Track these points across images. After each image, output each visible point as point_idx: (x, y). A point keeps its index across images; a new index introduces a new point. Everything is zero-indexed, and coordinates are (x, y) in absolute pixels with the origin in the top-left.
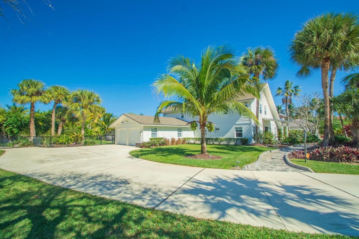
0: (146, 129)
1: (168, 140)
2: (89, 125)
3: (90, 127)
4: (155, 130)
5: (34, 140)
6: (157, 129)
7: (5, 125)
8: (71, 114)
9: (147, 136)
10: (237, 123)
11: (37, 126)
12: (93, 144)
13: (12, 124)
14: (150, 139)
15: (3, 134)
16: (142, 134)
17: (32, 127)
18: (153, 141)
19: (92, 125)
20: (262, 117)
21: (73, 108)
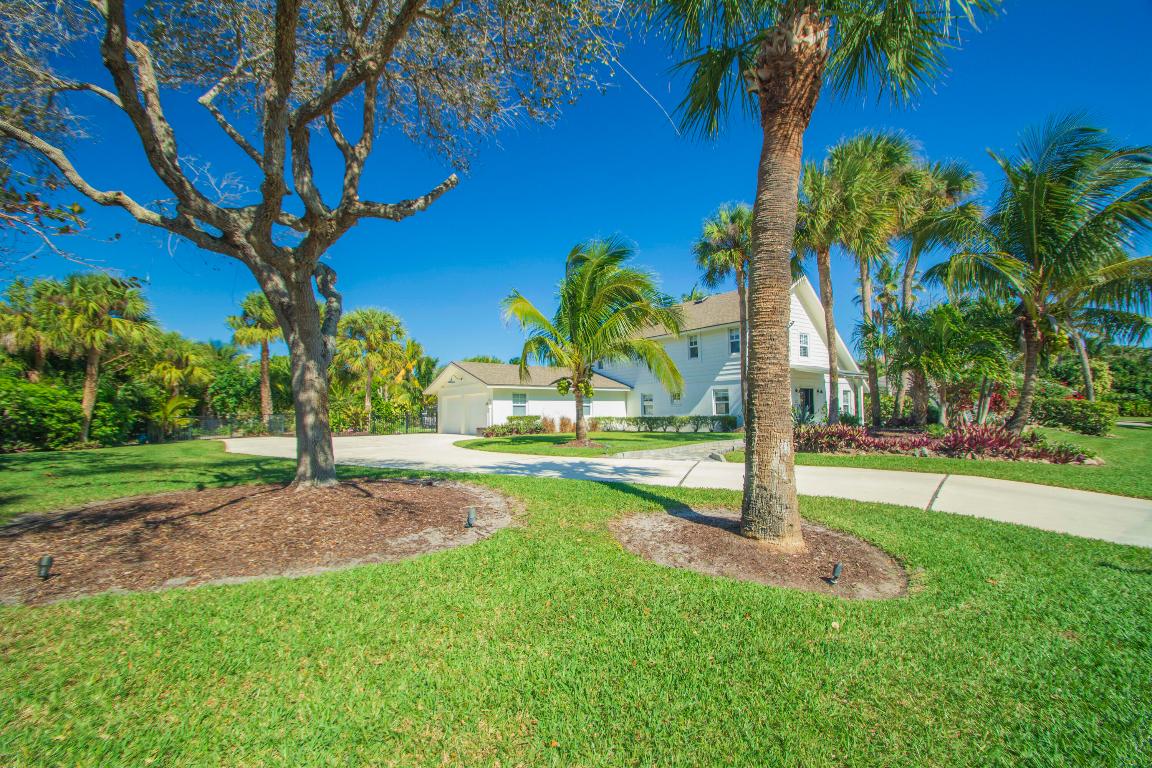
0: (500, 395)
1: (552, 421)
2: (384, 390)
3: (387, 394)
4: (520, 397)
5: (270, 422)
6: (527, 397)
7: (211, 390)
8: (342, 364)
9: (501, 413)
10: (718, 378)
11: (275, 393)
12: (391, 431)
13: (225, 388)
14: (508, 418)
15: (208, 409)
16: (490, 407)
17: (266, 394)
18: (514, 422)
19: (389, 388)
21: (347, 351)
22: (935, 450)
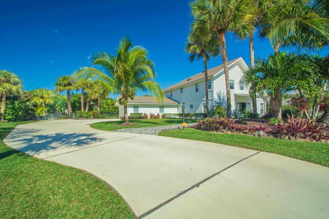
1: (147, 115)
4: (136, 107)
5: (71, 115)
6: (139, 106)
10: (204, 99)
17: (69, 106)
18: (133, 115)
20: (233, 93)
22: (267, 133)
